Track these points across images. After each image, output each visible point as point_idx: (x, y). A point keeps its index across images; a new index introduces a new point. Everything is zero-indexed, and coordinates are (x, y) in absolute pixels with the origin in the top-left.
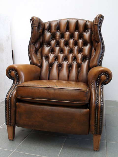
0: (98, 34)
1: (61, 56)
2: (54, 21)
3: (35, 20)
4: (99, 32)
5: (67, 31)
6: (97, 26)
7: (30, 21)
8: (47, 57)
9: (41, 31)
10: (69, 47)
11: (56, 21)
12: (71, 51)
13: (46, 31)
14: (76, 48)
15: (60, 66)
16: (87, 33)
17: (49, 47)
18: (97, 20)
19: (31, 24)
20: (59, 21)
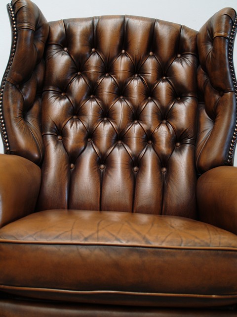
0: (225, 64)
1: (105, 129)
2: (82, 20)
3: (24, 9)
4: (229, 60)
5: (119, 54)
6: (225, 41)
7: (9, 10)
8: (60, 133)
9: (40, 46)
10: (131, 101)
11: (86, 20)
12: (136, 115)
13: (54, 47)
14: (151, 106)
15: (103, 162)
17: (67, 100)
18: (224, 23)
19: (12, 21)
20: (96, 22)
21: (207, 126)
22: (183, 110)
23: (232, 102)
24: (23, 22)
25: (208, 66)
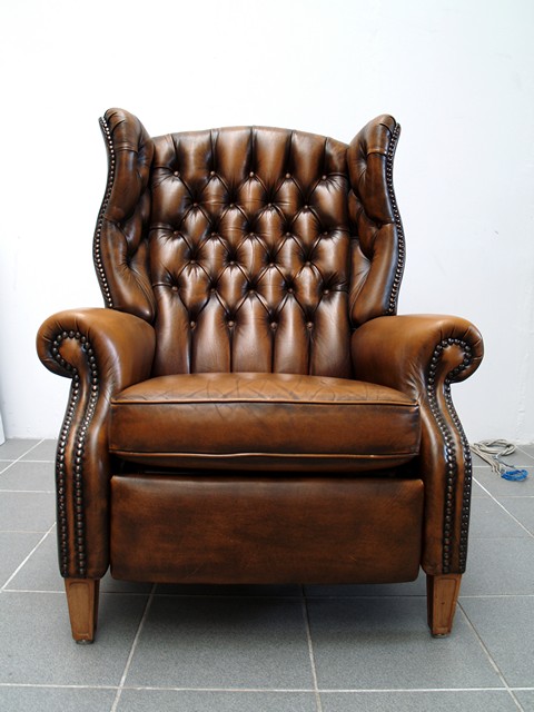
0: (382, 189)
1: (232, 275)
2: (196, 133)
3: (123, 125)
4: (388, 182)
5: (247, 178)
6: (381, 159)
7: (102, 126)
8: (176, 283)
9: (144, 171)
10: (263, 238)
11: (202, 133)
12: (271, 256)
13: (161, 171)
14: (289, 243)
15: (232, 317)
16: (330, 186)
17: (182, 240)
18: (379, 136)
19: (107, 141)
20: (215, 135)
21: (362, 268)
22: (330, 247)
23: (393, 236)
24: (122, 142)
25: (362, 191)
